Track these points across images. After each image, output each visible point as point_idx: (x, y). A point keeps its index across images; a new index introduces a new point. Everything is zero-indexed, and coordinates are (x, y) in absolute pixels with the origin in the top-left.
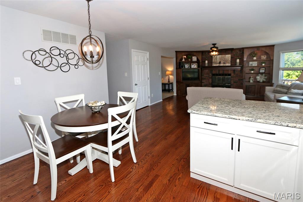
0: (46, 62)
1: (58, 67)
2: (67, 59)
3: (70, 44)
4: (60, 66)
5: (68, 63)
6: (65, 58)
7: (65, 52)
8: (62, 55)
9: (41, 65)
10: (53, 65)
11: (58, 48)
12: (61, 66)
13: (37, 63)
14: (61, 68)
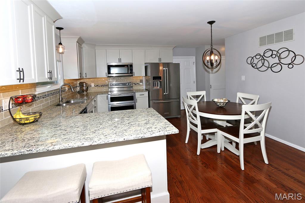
0: (260, 64)
1: (268, 67)
2: (280, 58)
3: (285, 42)
4: (270, 66)
5: (280, 63)
6: (277, 58)
7: (277, 52)
8: (274, 56)
9: (256, 67)
10: (264, 66)
11: (271, 50)
12: (272, 67)
13: (254, 65)
14: (272, 68)
